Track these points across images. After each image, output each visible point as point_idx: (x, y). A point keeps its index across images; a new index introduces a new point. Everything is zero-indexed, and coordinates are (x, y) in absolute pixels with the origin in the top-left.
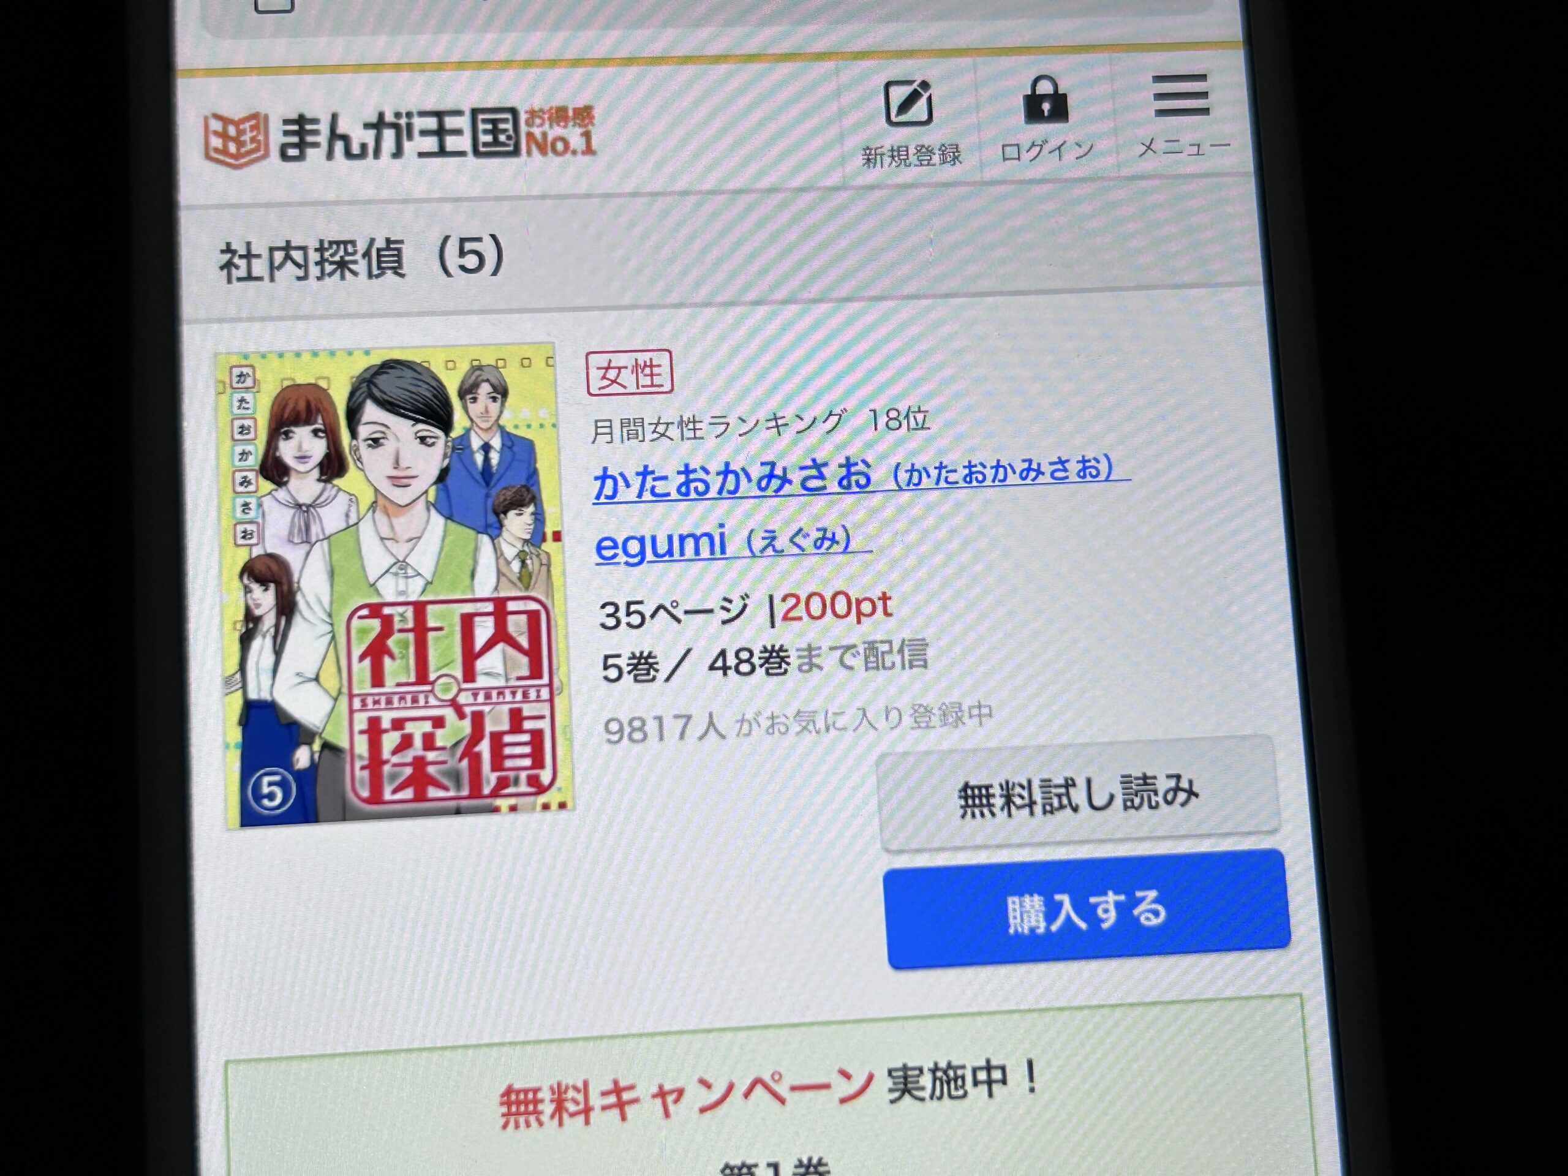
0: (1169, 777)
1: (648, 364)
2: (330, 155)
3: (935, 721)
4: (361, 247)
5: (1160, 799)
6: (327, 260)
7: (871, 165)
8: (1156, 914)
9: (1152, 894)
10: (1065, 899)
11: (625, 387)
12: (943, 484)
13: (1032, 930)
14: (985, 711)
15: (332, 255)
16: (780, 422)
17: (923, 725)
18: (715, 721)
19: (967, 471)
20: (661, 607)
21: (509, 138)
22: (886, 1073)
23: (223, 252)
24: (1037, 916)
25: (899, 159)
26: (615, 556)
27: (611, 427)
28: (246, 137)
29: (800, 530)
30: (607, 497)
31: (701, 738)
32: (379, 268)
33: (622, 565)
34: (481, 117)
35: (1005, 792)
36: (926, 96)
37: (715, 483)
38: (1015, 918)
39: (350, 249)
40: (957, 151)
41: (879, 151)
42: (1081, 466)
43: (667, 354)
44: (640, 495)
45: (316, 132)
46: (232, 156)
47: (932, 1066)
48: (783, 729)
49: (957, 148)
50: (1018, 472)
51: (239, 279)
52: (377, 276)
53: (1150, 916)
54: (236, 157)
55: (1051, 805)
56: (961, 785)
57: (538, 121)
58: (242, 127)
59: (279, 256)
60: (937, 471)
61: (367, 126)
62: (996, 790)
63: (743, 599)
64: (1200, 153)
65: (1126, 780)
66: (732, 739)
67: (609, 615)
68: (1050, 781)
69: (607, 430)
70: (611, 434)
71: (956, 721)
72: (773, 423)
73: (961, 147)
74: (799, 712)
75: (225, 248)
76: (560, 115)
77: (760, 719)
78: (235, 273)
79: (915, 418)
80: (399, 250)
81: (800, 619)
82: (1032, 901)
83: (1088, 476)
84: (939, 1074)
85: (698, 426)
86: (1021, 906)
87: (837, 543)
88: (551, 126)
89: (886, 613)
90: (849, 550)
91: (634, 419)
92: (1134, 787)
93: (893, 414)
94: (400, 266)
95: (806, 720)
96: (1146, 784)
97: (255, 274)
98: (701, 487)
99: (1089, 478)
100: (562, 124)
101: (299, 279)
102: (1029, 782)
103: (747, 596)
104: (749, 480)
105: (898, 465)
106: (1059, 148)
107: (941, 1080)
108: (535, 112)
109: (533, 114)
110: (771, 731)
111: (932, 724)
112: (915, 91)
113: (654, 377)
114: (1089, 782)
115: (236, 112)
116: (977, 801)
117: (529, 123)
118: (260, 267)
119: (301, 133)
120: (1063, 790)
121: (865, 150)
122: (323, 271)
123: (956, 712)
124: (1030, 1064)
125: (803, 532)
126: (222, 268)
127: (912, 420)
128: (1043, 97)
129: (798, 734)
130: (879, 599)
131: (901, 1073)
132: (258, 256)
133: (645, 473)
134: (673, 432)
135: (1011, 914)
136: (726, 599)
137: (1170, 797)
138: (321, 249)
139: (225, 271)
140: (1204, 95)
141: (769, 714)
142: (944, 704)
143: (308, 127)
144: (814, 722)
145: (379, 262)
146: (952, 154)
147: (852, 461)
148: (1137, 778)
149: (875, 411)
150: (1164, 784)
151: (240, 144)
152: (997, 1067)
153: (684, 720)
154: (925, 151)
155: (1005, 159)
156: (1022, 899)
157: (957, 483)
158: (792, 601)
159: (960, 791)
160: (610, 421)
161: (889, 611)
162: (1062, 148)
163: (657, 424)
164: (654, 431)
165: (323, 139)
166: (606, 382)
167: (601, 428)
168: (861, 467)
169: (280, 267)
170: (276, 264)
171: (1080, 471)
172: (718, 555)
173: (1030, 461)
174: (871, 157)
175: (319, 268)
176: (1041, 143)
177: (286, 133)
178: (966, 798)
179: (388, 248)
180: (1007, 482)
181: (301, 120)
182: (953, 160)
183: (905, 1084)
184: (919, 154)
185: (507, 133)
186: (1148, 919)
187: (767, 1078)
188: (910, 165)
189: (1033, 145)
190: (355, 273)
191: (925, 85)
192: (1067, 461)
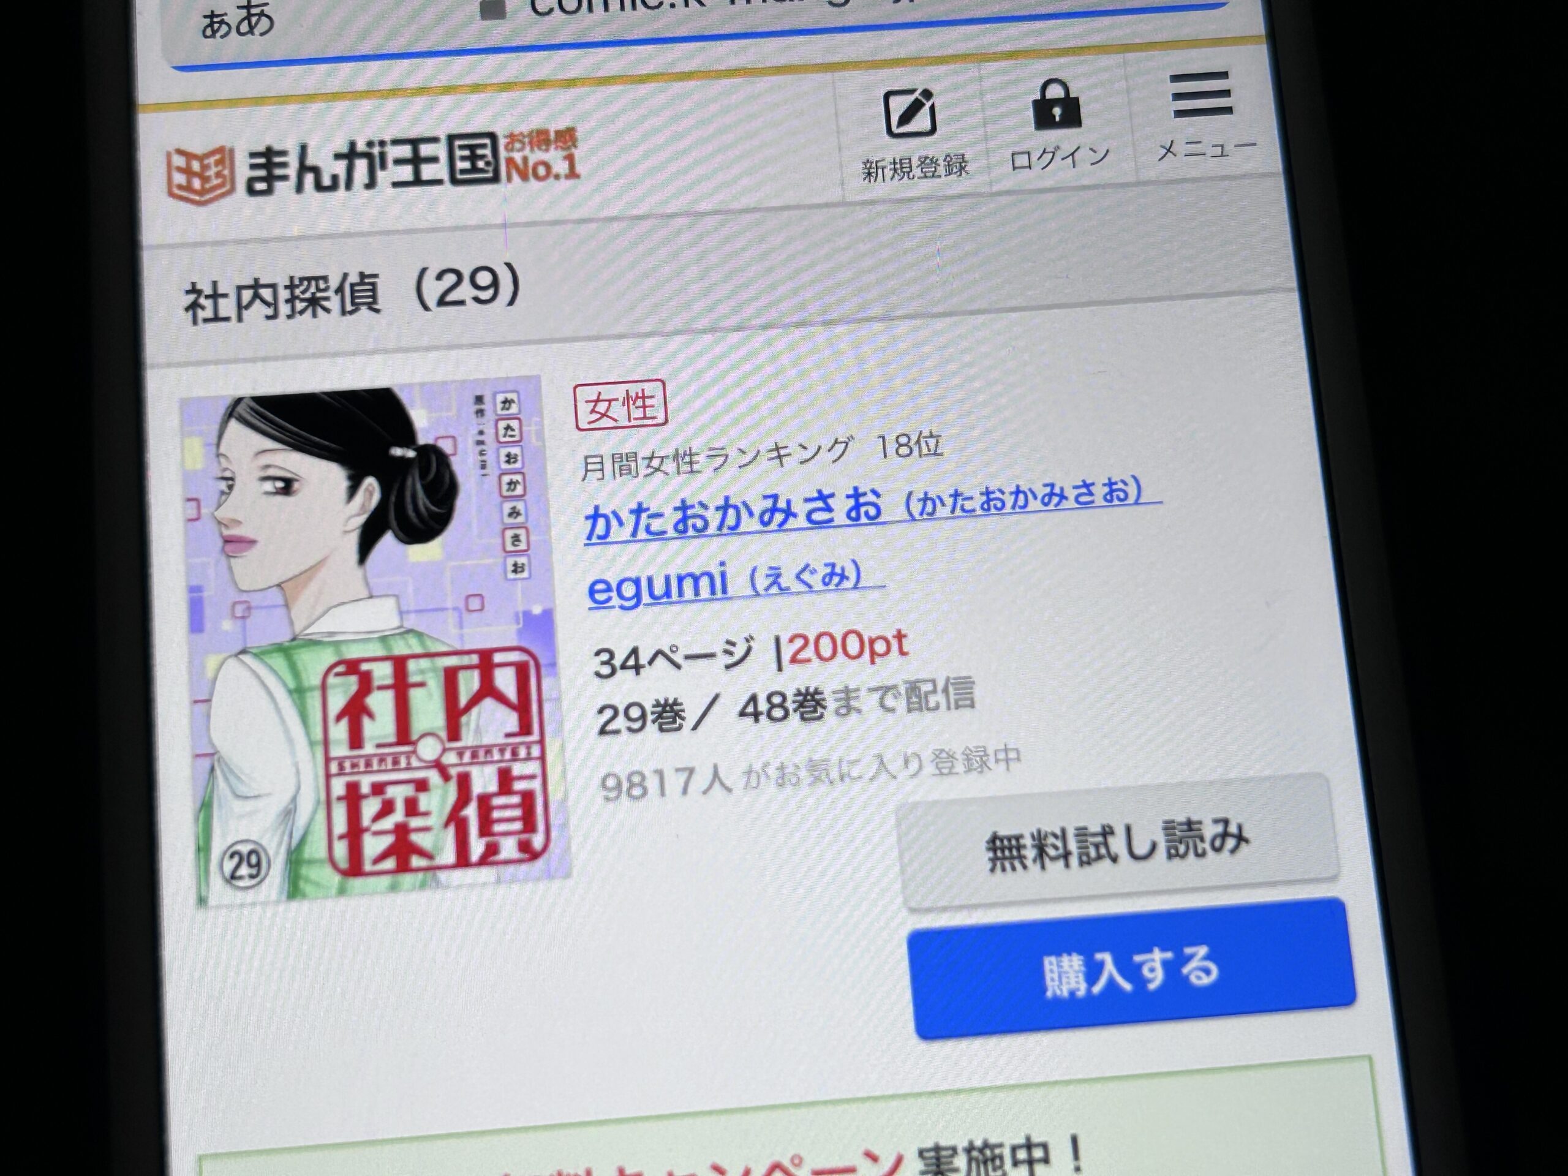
0: (1216, 821)
1: (640, 395)
2: (299, 188)
3: (960, 768)
4: (334, 283)
5: (1207, 846)
6: (297, 297)
7: (872, 179)
8: (1208, 972)
9: (1203, 950)
10: (1106, 957)
11: (616, 420)
12: (958, 512)
13: (1072, 993)
14: (1012, 755)
15: (303, 292)
16: (782, 452)
17: (945, 771)
18: (722, 774)
19: (984, 498)
20: (659, 652)
21: (488, 164)
22: (917, 1155)
23: (188, 292)
24: (1077, 977)
25: (902, 171)
26: (609, 599)
27: (602, 463)
28: (211, 173)
29: (807, 566)
30: (599, 537)
31: (705, 792)
32: (353, 303)
33: (617, 609)
34: (458, 143)
35: (1037, 842)
36: (928, 105)
37: (714, 518)
38: (1053, 980)
39: (322, 285)
40: (964, 161)
41: (879, 164)
42: (1107, 489)
43: (659, 384)
44: (634, 533)
45: (284, 165)
46: (195, 192)
47: (965, 1144)
48: (794, 780)
49: (963, 158)
50: (1040, 497)
51: (206, 320)
52: (351, 313)
53: (1202, 975)
54: (202, 192)
55: (1088, 855)
56: (988, 836)
57: (518, 145)
58: (206, 162)
59: (247, 295)
60: (951, 500)
61: (338, 156)
62: (1028, 841)
63: (747, 641)
64: (1224, 154)
65: (1169, 827)
66: (738, 791)
67: (603, 663)
68: (1086, 828)
69: (599, 466)
70: (602, 470)
71: (981, 766)
72: (775, 454)
73: (967, 158)
74: (811, 760)
75: (189, 287)
76: (541, 139)
77: (771, 771)
78: (201, 314)
79: (926, 442)
80: (373, 284)
81: (808, 661)
82: (1071, 961)
83: (1115, 497)
84: (975, 1154)
85: (695, 458)
86: (1059, 966)
87: (847, 578)
88: (532, 150)
89: (902, 653)
90: (860, 585)
91: (627, 454)
92: (1178, 833)
93: (903, 440)
94: (375, 302)
95: (817, 769)
96: (1190, 830)
97: (222, 313)
98: (700, 524)
99: (1116, 502)
100: (544, 147)
101: (268, 318)
102: (1063, 831)
103: (752, 638)
104: (751, 514)
105: (910, 494)
106: (1073, 154)
107: (977, 1160)
108: (515, 136)
109: (512, 137)
110: (780, 781)
111: (954, 771)
112: (917, 100)
113: (647, 409)
114: (1128, 830)
115: (197, 147)
116: (1007, 853)
117: (509, 148)
118: (227, 307)
119: (269, 166)
120: (1100, 839)
121: (865, 163)
122: (293, 308)
123: (981, 757)
124: (1074, 1140)
125: (811, 568)
126: (187, 309)
127: (924, 445)
128: (1055, 102)
129: (810, 784)
130: (894, 637)
131: (932, 1154)
132: (225, 296)
133: (639, 511)
134: (670, 466)
135: (1048, 976)
136: (729, 642)
137: (1218, 843)
138: (291, 287)
139: (190, 313)
140: (1226, 93)
141: (778, 765)
142: (967, 747)
143: (277, 160)
144: (828, 775)
145: (353, 298)
146: (958, 165)
147: (861, 491)
148: (1181, 824)
149: (883, 438)
150: (1210, 830)
151: (205, 179)
152: (1038, 1145)
153: (685, 775)
154: (928, 162)
155: (1014, 168)
156: (1059, 959)
157: (974, 510)
158: (799, 643)
159: (988, 842)
160: (601, 457)
161: (905, 649)
162: (1075, 154)
163: (651, 458)
164: (648, 466)
165: (292, 171)
166: (595, 416)
167: (591, 465)
168: (871, 498)
169: (247, 307)
170: (245, 301)
171: (1106, 495)
172: (719, 594)
173: (1052, 486)
174: (871, 171)
175: (289, 306)
176: (1053, 150)
177: (253, 167)
178: (994, 850)
179: (362, 283)
180: (1029, 509)
181: (269, 153)
182: (960, 170)
183: (938, 1166)
184: (923, 166)
185: (486, 159)
186: (1199, 978)
187: (786, 1163)
188: (913, 178)
189: (1044, 152)
190: (327, 310)
191: (927, 94)
192: (1093, 484)
